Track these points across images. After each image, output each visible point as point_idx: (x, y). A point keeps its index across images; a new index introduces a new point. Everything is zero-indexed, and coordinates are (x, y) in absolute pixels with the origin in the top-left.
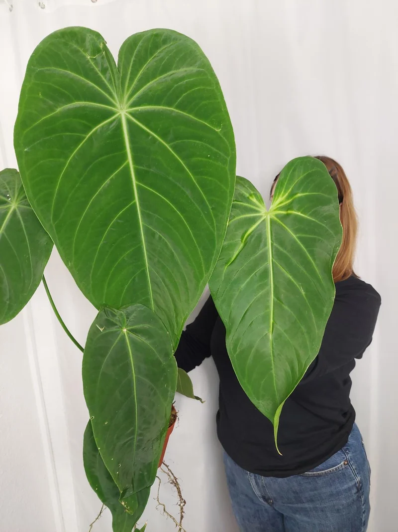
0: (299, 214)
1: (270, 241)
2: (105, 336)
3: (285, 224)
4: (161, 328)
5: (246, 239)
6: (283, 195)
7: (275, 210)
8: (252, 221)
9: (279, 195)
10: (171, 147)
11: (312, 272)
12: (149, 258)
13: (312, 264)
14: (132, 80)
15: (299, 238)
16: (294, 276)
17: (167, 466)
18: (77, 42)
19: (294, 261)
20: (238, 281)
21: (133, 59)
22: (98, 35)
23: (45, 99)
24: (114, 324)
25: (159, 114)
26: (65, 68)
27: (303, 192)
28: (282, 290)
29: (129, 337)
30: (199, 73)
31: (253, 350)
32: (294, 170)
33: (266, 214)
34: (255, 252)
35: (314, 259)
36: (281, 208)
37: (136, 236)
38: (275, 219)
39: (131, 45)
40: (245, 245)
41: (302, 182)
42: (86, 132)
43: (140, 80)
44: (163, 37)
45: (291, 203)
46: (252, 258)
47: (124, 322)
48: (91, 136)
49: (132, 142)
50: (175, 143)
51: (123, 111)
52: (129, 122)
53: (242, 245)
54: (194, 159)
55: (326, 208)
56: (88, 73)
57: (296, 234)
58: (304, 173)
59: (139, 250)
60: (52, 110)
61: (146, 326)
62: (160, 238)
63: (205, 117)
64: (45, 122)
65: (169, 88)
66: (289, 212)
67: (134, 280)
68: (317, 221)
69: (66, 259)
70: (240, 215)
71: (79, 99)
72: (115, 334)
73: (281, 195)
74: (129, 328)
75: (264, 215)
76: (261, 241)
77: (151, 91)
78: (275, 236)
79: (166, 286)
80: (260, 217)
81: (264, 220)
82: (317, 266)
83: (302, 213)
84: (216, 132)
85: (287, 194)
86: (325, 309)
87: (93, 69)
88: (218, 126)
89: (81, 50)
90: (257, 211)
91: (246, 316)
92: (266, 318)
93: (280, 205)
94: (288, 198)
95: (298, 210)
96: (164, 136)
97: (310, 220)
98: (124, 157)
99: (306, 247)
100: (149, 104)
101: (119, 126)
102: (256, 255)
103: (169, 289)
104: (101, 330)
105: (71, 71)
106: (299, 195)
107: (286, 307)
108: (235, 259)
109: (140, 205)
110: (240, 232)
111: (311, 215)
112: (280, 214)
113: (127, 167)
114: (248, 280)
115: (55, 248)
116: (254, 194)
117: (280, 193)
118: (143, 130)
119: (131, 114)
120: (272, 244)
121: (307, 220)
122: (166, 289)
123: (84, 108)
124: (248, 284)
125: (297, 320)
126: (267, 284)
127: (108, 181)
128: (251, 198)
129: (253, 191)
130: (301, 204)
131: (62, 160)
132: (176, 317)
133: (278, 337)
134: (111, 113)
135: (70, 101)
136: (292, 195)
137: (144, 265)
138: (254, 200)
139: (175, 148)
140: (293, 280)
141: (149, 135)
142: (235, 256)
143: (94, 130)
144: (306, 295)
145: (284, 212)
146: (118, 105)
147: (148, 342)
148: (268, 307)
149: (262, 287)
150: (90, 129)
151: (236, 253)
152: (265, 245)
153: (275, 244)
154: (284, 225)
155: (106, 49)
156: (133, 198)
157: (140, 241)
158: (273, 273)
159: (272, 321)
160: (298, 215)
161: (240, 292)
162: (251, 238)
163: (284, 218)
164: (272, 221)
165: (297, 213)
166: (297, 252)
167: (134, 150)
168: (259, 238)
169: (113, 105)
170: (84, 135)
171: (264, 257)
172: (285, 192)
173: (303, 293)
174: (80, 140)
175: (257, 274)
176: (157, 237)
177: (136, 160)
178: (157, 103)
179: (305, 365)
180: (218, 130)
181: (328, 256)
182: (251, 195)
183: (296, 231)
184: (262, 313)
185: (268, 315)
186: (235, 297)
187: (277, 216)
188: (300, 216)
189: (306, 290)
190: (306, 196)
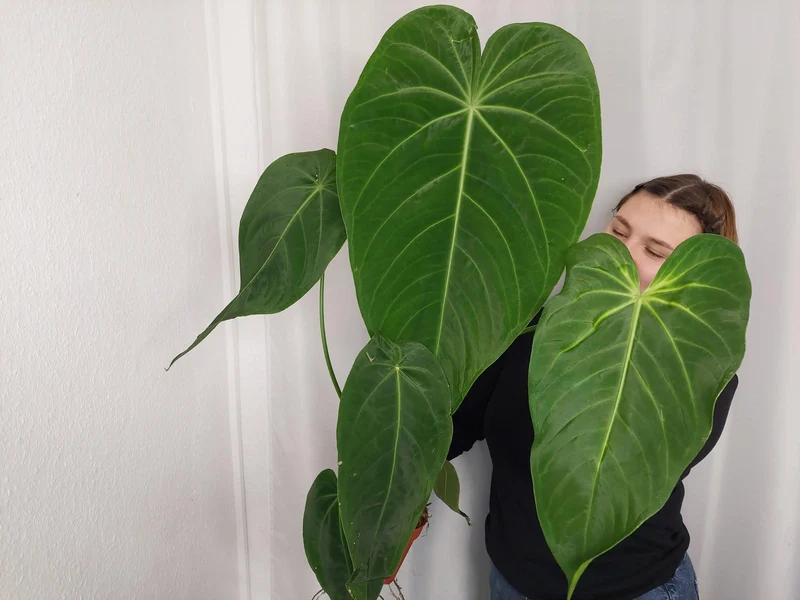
0: (688, 310)
1: (633, 335)
2: (375, 368)
3: (662, 319)
4: (441, 378)
5: (600, 323)
6: (670, 279)
7: (653, 295)
8: (616, 301)
9: (664, 277)
10: (519, 160)
11: (684, 396)
12: (451, 289)
13: (686, 383)
14: (494, 73)
15: (679, 344)
16: (656, 394)
17: (399, 588)
18: (445, 23)
19: (661, 372)
20: (570, 377)
21: (503, 50)
22: (471, 18)
23: (391, 76)
24: (386, 358)
25: (515, 119)
26: (422, 47)
27: (701, 282)
28: (632, 406)
29: (401, 378)
30: (577, 80)
31: (568, 475)
32: (697, 250)
33: (638, 297)
34: (606, 345)
35: (692, 378)
36: (662, 296)
37: (443, 258)
38: (649, 307)
39: (504, 35)
40: (596, 330)
41: (704, 268)
42: (424, 123)
43: (502, 76)
44: (545, 33)
45: (680, 292)
46: (601, 351)
47: (398, 359)
48: (427, 128)
49: (473, 143)
50: (525, 155)
51: (472, 108)
52: (476, 120)
53: (592, 330)
54: (543, 180)
55: (730, 313)
56: (446, 57)
57: (674, 337)
58: (711, 256)
59: (440, 278)
60: (394, 90)
61: (424, 370)
62: (473, 266)
63: (571, 132)
64: (382, 100)
65: (536, 90)
66: (673, 304)
67: (422, 312)
68: (710, 327)
69: (355, 261)
70: (600, 288)
71: (426, 83)
72: (384, 370)
73: (667, 277)
74: (402, 367)
75: (634, 297)
76: (619, 332)
77: (512, 90)
78: (643, 331)
79: (464, 328)
80: (628, 299)
81: (632, 305)
82: (694, 388)
83: (691, 310)
84: (580, 154)
85: (676, 278)
86: (688, 450)
87: (453, 54)
88: (585, 145)
89: (446, 32)
90: (625, 290)
91: (569, 427)
92: (597, 438)
93: (662, 291)
94: (676, 284)
95: (687, 305)
96: (512, 146)
97: (702, 324)
98: (458, 160)
99: (685, 359)
100: (506, 105)
101: (463, 123)
102: (608, 349)
103: (466, 333)
104: (371, 360)
105: (428, 52)
106: (694, 285)
107: (632, 433)
108: (577, 346)
109: (460, 221)
110: (594, 312)
111: (704, 317)
112: (659, 303)
113: (458, 173)
114: (586, 379)
115: (346, 245)
116: (628, 266)
117: (666, 274)
118: (490, 133)
119: (481, 112)
120: (635, 341)
121: (696, 321)
122: (462, 331)
123: (429, 95)
124: (584, 385)
125: (644, 455)
126: (612, 393)
127: (431, 183)
128: (622, 270)
129: (628, 261)
130: (693, 297)
131: (387, 148)
132: (467, 369)
133: (609, 468)
134: (459, 107)
135: (416, 83)
136: (683, 281)
137: (440, 296)
138: (626, 274)
139: (522, 162)
140: (652, 397)
141: (495, 139)
142: (577, 342)
143: (432, 122)
144: (665, 423)
145: (663, 302)
146: (468, 98)
147: (423, 390)
148: (604, 424)
149: (603, 394)
150: (429, 119)
151: (581, 339)
152: (625, 339)
153: (639, 342)
154: (659, 318)
155: (475, 34)
156: (452, 211)
157: (446, 266)
158: (625, 381)
159: (605, 444)
160: (684, 311)
161: (570, 393)
162: (608, 323)
163: (662, 309)
164: (643, 309)
165: (683, 308)
166: (669, 360)
167: (471, 153)
168: (617, 327)
169: (464, 99)
170: (419, 125)
171: (618, 355)
172: (675, 275)
173: (662, 419)
174: (414, 129)
175: (602, 375)
176: (469, 264)
177: (471, 167)
178: (516, 106)
179: (640, 519)
180: (583, 151)
181: (715, 381)
182: (623, 266)
183: (676, 332)
184: (595, 430)
185: (602, 435)
186: (561, 397)
187: (653, 304)
188: (687, 313)
189: (668, 417)
190: (704, 289)
